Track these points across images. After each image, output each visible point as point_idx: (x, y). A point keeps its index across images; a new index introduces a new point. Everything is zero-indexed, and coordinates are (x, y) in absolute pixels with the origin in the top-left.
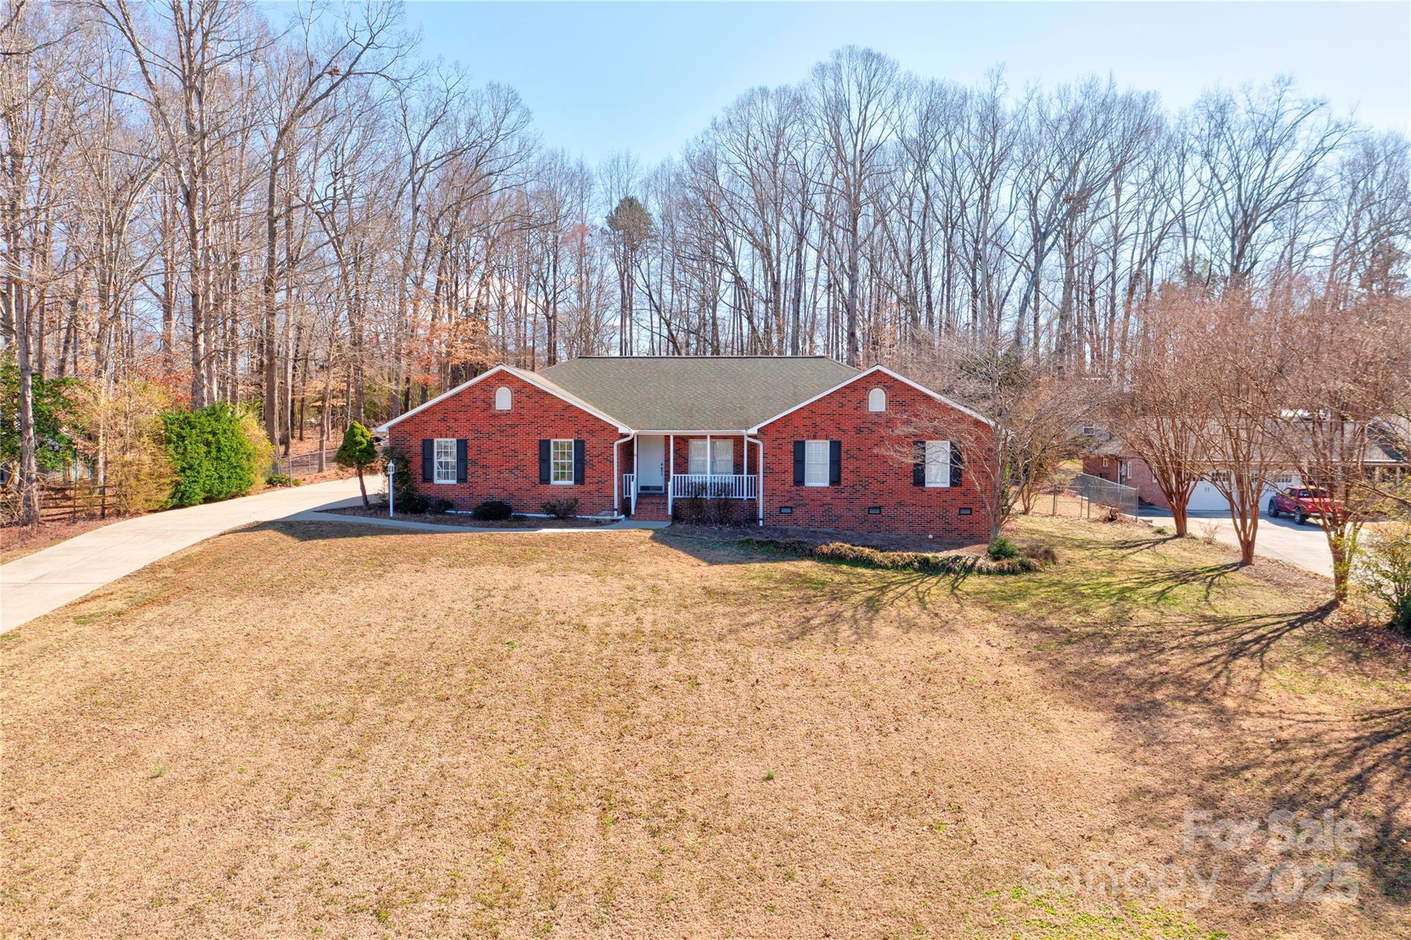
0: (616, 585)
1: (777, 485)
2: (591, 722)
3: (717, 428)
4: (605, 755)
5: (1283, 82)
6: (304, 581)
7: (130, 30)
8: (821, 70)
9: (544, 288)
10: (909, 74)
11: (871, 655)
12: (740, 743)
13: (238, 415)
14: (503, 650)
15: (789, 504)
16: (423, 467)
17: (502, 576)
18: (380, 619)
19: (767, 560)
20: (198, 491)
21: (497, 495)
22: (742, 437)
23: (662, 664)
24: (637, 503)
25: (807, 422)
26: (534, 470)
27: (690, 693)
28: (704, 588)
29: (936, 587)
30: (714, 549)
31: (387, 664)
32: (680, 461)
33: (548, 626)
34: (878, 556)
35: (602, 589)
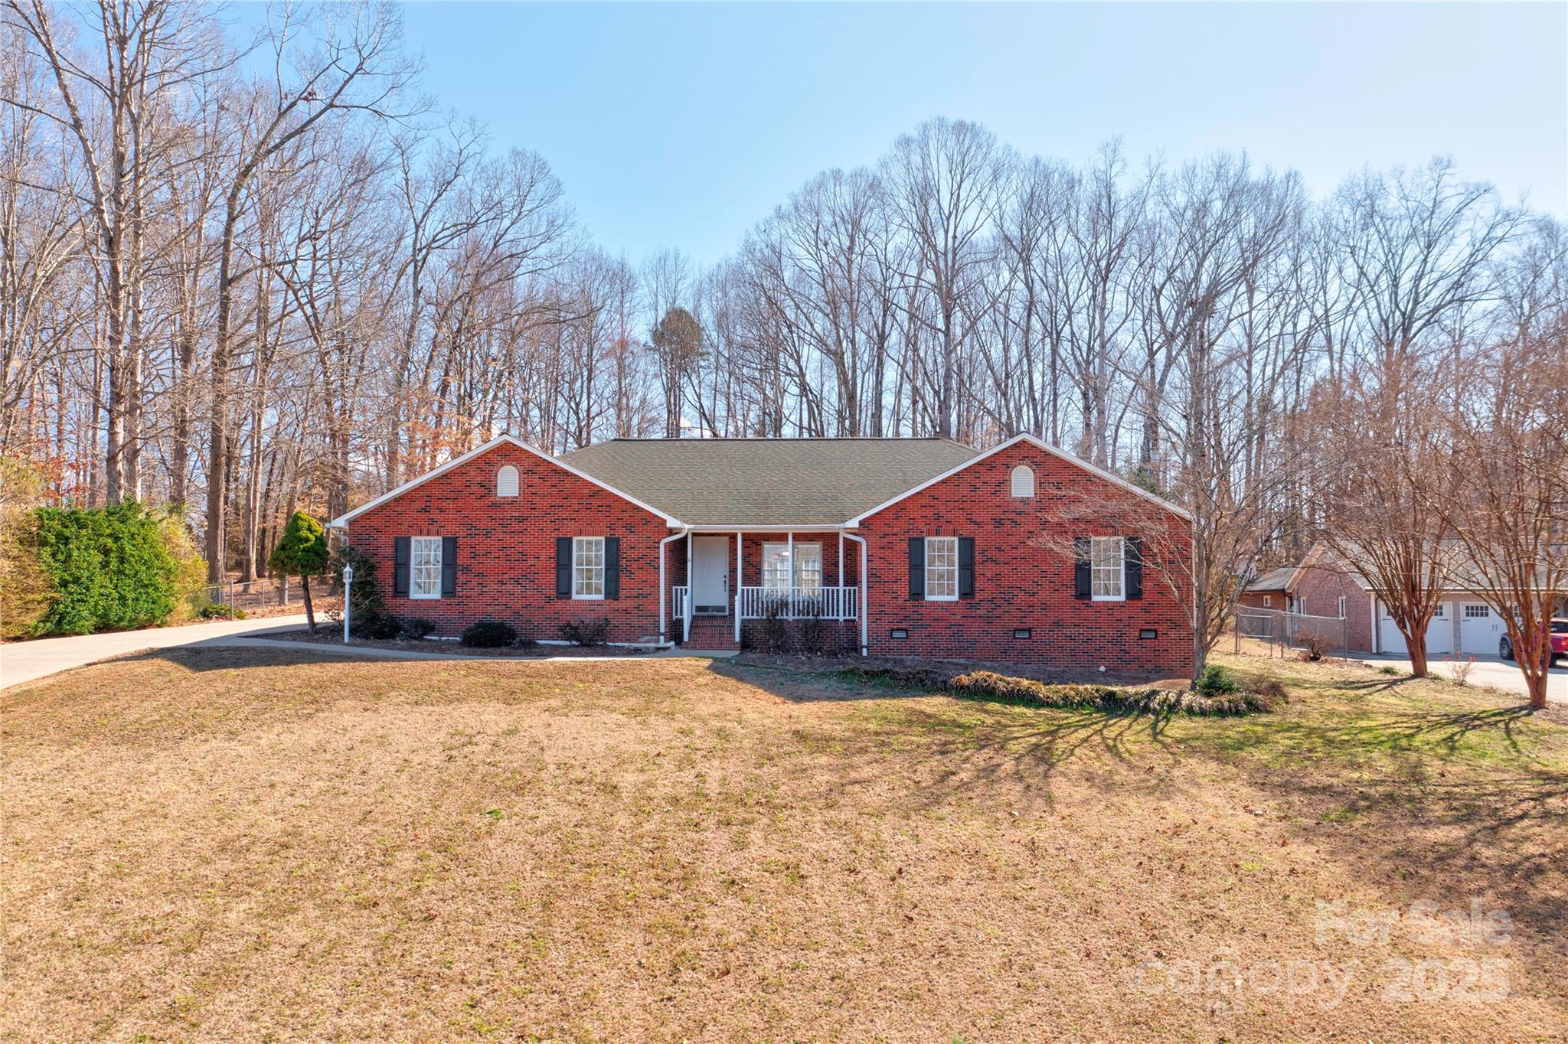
0: (663, 729)
1: (886, 599)
2: (621, 945)
3: (803, 523)
4: (645, 1008)
5: (1441, 165)
6: (188, 724)
7: (46, 33)
8: (906, 142)
9: (576, 413)
10: (1008, 148)
11: (1073, 830)
12: (889, 983)
13: (155, 518)
14: (479, 822)
15: (903, 625)
16: (395, 576)
17: (492, 717)
18: (292, 777)
19: (883, 696)
20: (85, 613)
21: (496, 614)
22: (835, 536)
23: (741, 845)
24: (692, 627)
25: (929, 512)
26: (548, 580)
27: (789, 891)
28: (796, 733)
29: (1132, 733)
30: (803, 682)
31: (285, 846)
32: (751, 571)
33: (557, 786)
34: (1042, 690)
35: (643, 734)
